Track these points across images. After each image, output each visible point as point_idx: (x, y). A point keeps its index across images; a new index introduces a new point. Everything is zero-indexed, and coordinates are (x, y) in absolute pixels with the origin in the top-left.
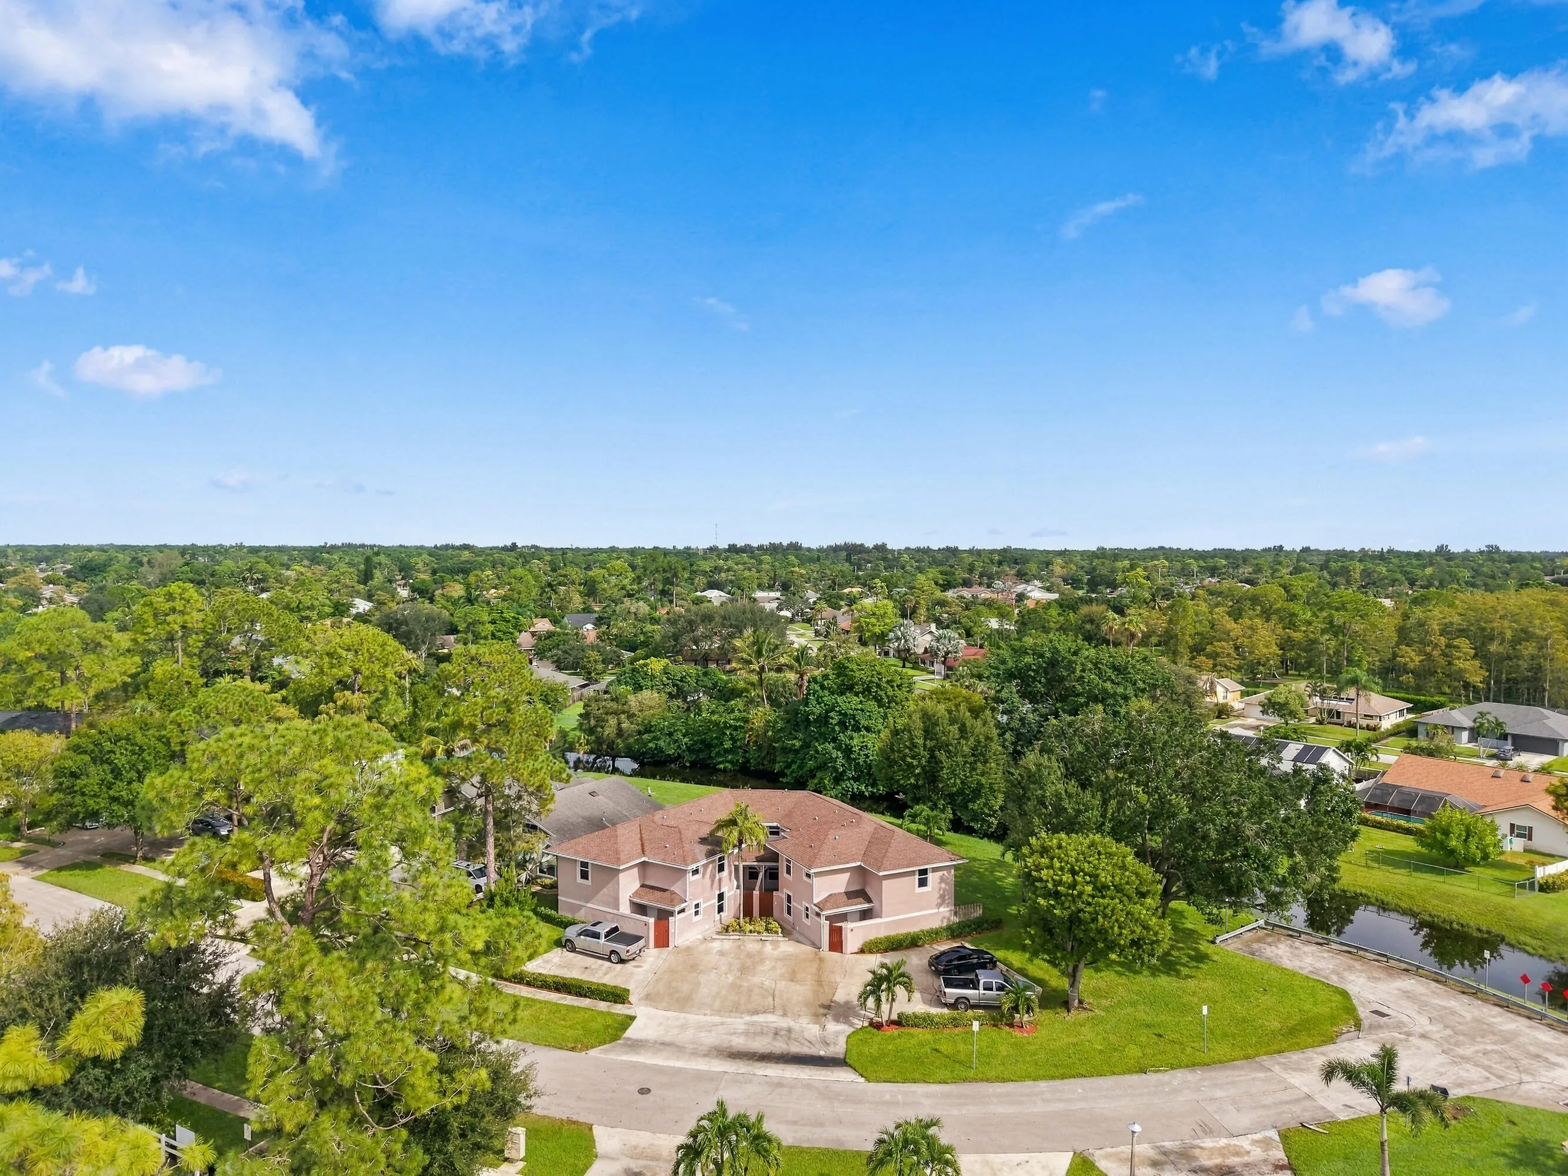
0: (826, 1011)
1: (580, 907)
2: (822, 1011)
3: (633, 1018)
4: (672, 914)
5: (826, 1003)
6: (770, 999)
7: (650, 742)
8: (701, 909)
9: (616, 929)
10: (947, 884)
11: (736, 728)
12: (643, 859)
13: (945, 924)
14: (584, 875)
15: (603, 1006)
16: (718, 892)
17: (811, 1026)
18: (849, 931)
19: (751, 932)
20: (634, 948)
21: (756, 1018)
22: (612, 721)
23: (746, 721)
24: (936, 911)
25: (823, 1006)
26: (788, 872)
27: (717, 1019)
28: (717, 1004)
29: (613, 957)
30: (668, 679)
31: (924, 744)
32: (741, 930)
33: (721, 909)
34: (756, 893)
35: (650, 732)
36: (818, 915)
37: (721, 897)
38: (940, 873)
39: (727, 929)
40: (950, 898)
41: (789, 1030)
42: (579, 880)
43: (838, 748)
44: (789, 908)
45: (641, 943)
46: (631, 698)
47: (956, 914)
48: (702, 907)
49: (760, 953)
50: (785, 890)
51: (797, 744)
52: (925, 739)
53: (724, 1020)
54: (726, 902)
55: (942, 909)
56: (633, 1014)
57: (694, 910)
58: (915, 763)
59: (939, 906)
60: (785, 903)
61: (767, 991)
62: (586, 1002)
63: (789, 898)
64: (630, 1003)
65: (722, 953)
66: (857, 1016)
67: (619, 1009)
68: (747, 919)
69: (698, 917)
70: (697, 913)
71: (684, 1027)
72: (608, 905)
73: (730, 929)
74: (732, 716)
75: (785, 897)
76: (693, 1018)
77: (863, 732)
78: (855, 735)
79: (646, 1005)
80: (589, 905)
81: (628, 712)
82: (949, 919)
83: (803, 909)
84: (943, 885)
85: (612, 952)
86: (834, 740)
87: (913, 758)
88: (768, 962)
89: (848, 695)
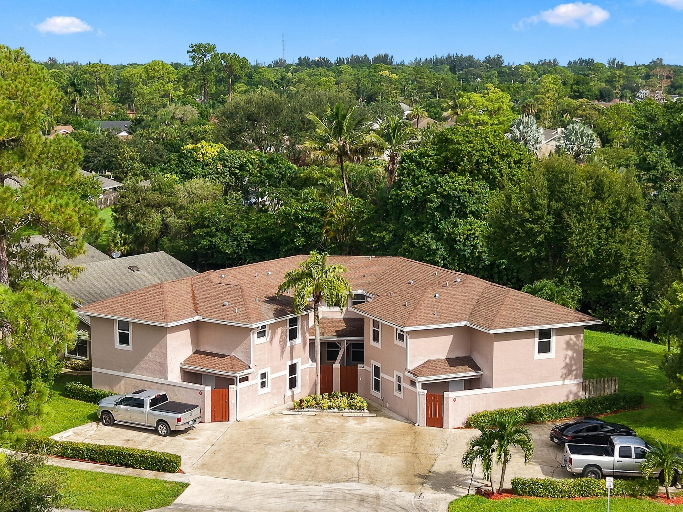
0: (422, 480)
1: (120, 378)
2: (417, 480)
3: (186, 485)
4: (232, 381)
5: (423, 472)
6: (355, 469)
7: (203, 238)
8: (269, 380)
9: (164, 398)
10: (574, 351)
11: (310, 221)
12: (196, 318)
13: (571, 399)
14: (124, 339)
15: (149, 474)
16: (289, 363)
17: (404, 494)
18: (451, 402)
19: (330, 408)
20: (186, 417)
21: (334, 485)
22: (156, 217)
23: (323, 212)
24: (561, 383)
25: (420, 476)
26: (376, 339)
27: (289, 487)
28: (289, 472)
29: (162, 429)
30: (225, 166)
31: (549, 206)
32: (318, 405)
33: (292, 384)
34: (337, 366)
35: (204, 226)
36: (413, 383)
37: (293, 369)
38: (567, 337)
39: (300, 405)
40: (578, 368)
41: (378, 497)
42: (117, 345)
43: (439, 238)
44: (377, 384)
45: (196, 412)
46: (179, 187)
47: (584, 388)
48: (270, 377)
49: (342, 427)
50: (372, 362)
51: (388, 237)
52: (550, 200)
53: (296, 487)
54: (299, 376)
55: (567, 382)
56: (186, 481)
57: (259, 381)
58: (536, 228)
59: (565, 377)
60: (372, 377)
61: (349, 460)
62: (129, 471)
63: (377, 370)
64: (181, 472)
65: (295, 427)
66: (462, 484)
67: (169, 477)
68: (326, 395)
69: (265, 390)
70: (263, 384)
71: (248, 494)
72: (153, 373)
73: (304, 404)
74: (306, 206)
75: (371, 370)
76: (258, 485)
77: (471, 218)
78: (460, 222)
79: (201, 474)
80: (130, 375)
81: (174, 204)
82: (576, 394)
83: (394, 380)
84: (570, 353)
85: (161, 422)
86: (435, 229)
87: (534, 222)
88: (350, 435)
89: (452, 174)
